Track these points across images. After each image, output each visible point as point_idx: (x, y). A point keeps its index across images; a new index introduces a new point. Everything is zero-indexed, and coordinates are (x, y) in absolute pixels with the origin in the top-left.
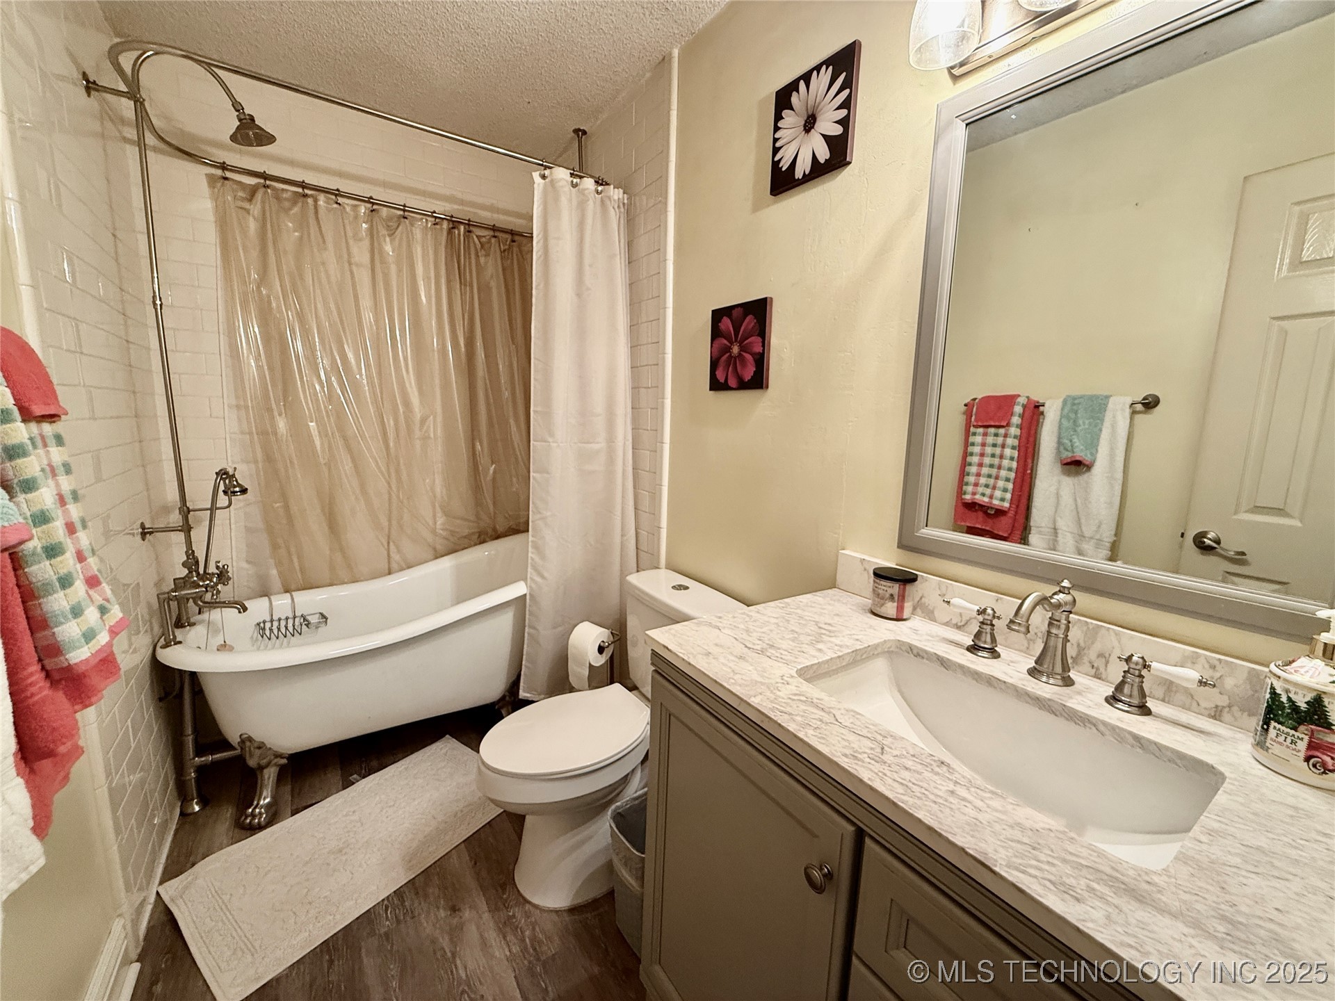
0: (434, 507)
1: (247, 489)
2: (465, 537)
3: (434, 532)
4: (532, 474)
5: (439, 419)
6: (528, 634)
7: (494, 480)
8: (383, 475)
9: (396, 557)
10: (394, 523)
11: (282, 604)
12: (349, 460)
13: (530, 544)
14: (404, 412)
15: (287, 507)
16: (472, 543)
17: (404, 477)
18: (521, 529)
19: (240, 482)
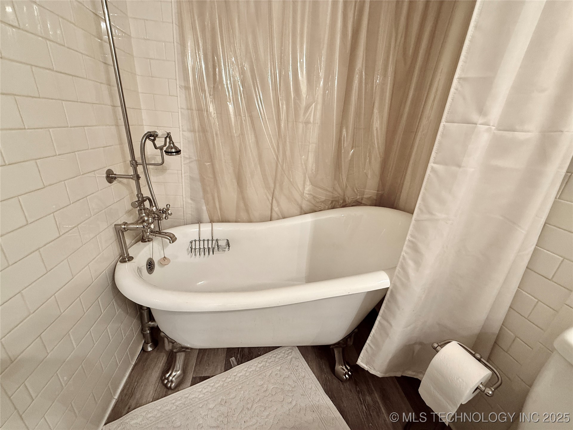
0: (305, 177)
1: (180, 151)
2: (322, 202)
3: (302, 195)
4: (431, 164)
5: (319, 107)
6: (379, 322)
7: (351, 160)
8: (274, 149)
9: (276, 209)
10: (277, 185)
11: (206, 229)
12: (253, 135)
13: (406, 243)
14: (294, 98)
15: (213, 165)
16: (327, 207)
17: (288, 153)
18: (363, 202)
19: (176, 144)
